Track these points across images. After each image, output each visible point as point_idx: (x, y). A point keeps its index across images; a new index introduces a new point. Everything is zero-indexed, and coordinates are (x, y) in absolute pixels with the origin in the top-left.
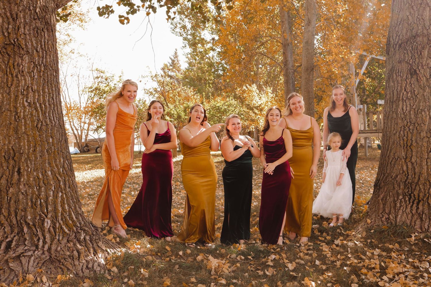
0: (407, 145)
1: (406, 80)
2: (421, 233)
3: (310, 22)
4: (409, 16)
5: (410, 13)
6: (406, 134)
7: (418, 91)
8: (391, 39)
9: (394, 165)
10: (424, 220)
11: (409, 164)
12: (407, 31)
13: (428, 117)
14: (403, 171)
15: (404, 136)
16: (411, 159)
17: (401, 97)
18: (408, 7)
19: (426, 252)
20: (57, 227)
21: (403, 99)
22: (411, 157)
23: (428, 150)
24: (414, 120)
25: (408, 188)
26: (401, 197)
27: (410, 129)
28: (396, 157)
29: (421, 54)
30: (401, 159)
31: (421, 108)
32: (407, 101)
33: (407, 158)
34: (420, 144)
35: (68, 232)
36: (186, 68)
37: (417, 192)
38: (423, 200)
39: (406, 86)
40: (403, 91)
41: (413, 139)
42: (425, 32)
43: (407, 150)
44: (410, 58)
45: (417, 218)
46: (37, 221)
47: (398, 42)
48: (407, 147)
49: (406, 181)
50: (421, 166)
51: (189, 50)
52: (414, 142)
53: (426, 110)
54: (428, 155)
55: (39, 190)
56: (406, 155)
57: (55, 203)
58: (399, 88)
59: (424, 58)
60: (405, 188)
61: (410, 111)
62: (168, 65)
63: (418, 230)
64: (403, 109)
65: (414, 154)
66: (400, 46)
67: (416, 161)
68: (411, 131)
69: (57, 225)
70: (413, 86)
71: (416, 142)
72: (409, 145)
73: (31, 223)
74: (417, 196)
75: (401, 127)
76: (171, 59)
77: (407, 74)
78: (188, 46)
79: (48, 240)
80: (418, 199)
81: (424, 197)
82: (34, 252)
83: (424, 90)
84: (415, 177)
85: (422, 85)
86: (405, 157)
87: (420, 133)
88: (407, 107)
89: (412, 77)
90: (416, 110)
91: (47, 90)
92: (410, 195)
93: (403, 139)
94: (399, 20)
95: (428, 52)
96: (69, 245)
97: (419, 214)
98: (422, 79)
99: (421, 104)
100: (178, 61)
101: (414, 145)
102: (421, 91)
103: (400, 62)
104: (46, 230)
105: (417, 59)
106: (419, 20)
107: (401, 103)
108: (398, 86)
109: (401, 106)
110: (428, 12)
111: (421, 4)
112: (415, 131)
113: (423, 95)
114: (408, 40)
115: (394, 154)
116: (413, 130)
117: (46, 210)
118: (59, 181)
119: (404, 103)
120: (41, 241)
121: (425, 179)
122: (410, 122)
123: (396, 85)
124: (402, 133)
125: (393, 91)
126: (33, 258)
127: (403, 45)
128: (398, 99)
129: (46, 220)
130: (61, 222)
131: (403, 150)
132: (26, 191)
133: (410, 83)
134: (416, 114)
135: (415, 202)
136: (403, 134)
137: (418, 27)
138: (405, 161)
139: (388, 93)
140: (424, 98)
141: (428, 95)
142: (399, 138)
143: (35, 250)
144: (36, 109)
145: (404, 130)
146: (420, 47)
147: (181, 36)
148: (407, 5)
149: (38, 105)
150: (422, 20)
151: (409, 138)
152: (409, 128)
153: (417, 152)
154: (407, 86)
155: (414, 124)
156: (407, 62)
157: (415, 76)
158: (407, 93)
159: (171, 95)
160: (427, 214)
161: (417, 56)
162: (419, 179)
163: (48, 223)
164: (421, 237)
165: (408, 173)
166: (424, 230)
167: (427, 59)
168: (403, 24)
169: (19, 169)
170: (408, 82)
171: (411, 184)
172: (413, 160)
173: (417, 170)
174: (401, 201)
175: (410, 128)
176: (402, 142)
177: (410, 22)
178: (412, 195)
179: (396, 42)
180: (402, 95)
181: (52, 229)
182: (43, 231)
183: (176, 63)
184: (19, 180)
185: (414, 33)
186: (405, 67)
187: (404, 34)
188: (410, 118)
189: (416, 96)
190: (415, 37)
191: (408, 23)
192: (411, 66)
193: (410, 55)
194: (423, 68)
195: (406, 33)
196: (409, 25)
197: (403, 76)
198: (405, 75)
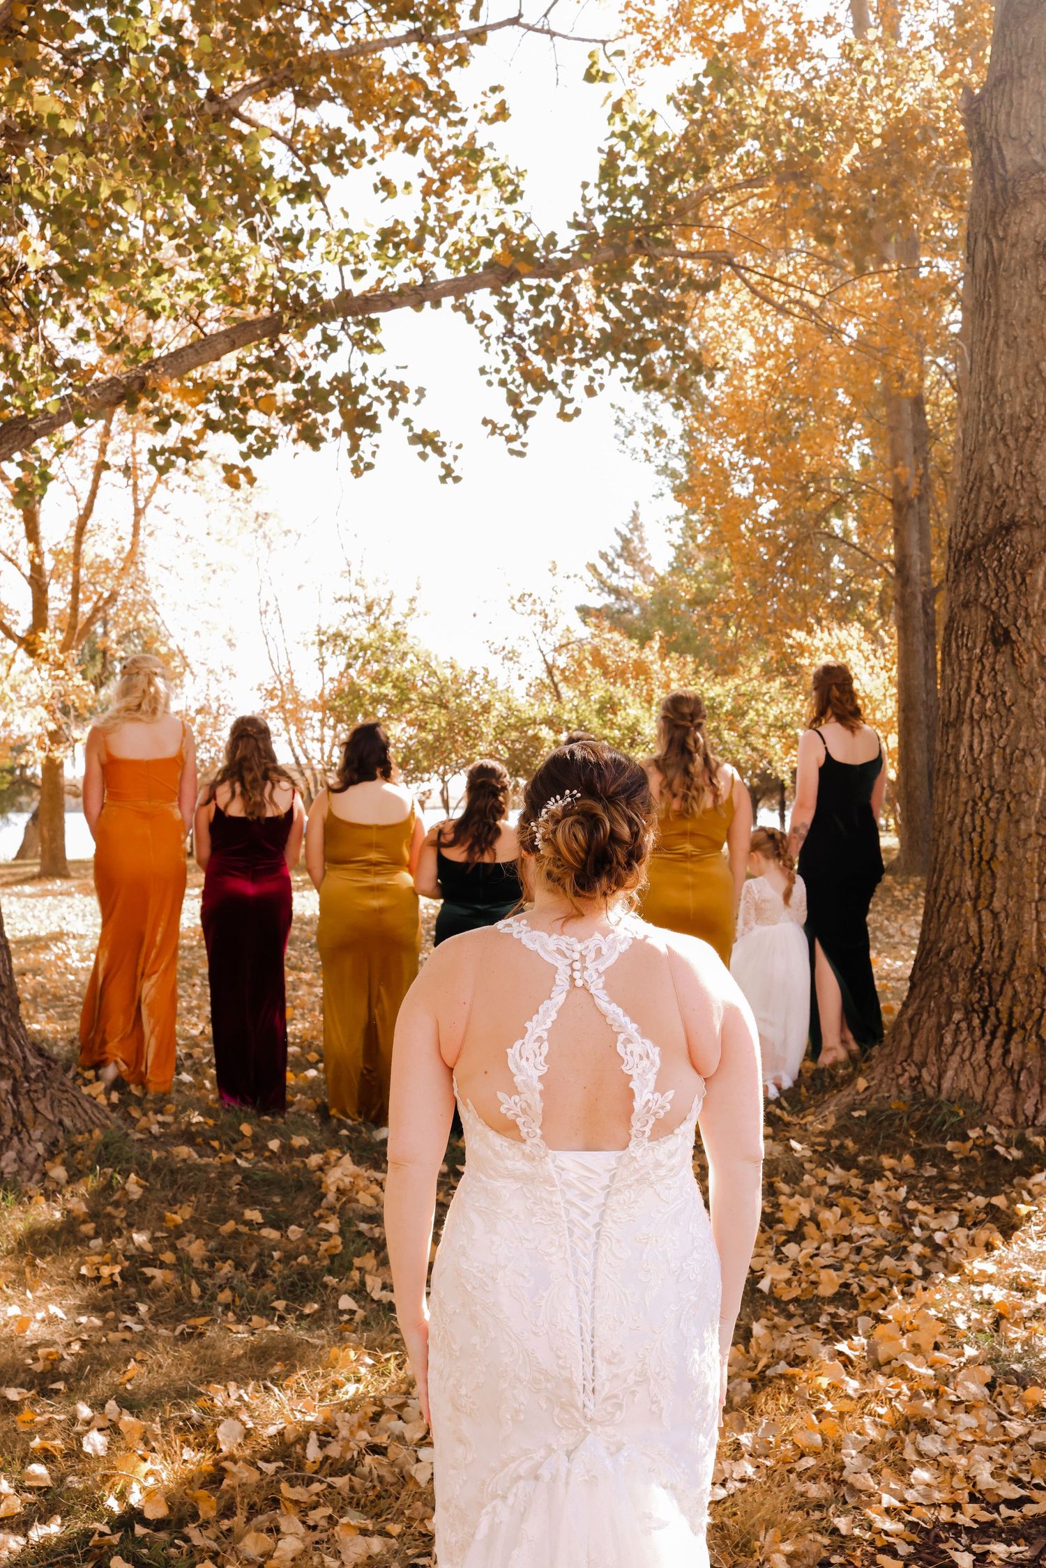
0: (981, 858)
1: (980, 660)
4: (995, 467)
5: (999, 456)
6: (978, 822)
7: (1015, 694)
8: (953, 534)
9: (947, 917)
10: (1023, 1087)
11: (985, 915)
12: (989, 511)
14: (969, 938)
15: (974, 829)
16: (991, 902)
17: (968, 710)
18: (994, 440)
21: (971, 717)
22: (992, 895)
24: (1002, 781)
25: (981, 989)
26: (957, 1016)
27: (988, 811)
28: (952, 894)
29: (1024, 580)
30: (963, 901)
31: (1021, 746)
32: (983, 723)
33: (978, 897)
34: (1019, 853)
36: (667, 564)
37: (1007, 1003)
38: (1023, 1027)
39: (981, 677)
40: (973, 693)
41: (998, 841)
42: (1037, 514)
43: (981, 874)
44: (993, 594)
45: (1003, 1083)
47: (964, 544)
48: (979, 864)
49: (975, 966)
50: (1018, 921)
52: (1000, 848)
53: (1034, 750)
56: (977, 888)
58: (964, 682)
59: (1032, 595)
60: (971, 987)
61: (991, 755)
63: (1003, 1118)
64: (971, 748)
65: (998, 885)
66: (969, 556)
67: (1005, 908)
68: (993, 815)
70: (1000, 678)
71: (1007, 848)
72: (986, 857)
74: (1004, 1017)
75: (966, 803)
77: (985, 643)
80: (1009, 1023)
81: (1027, 1019)
83: (1031, 690)
84: (1000, 957)
85: (1026, 677)
86: (973, 894)
87: (1018, 821)
88: (982, 742)
89: (997, 652)
90: (1008, 751)
92: (985, 1010)
93: (971, 840)
94: (971, 478)
97: (1011, 1070)
98: (1026, 657)
99: (1023, 733)
101: (1001, 858)
102: (1024, 693)
103: (966, 605)
105: (1012, 598)
106: (1023, 477)
107: (966, 729)
108: (961, 678)
109: (966, 739)
111: (1028, 429)
112: (1004, 815)
113: (1030, 705)
114: (989, 539)
115: (948, 882)
116: (999, 812)
119: (976, 730)
121: (1031, 964)
122: (992, 788)
123: (955, 676)
124: (967, 819)
125: (950, 691)
127: (976, 553)
128: (960, 713)
131: (968, 873)
133: (993, 669)
134: (1008, 765)
135: (1000, 1034)
136: (970, 825)
137: (1018, 499)
138: (975, 907)
140: (1030, 716)
142: (961, 834)
145: (975, 811)
146: (1020, 560)
148: (992, 432)
150: (1029, 479)
151: (987, 836)
152: (986, 805)
153: (1010, 879)
154: (985, 679)
155: (1002, 792)
156: (984, 607)
157: (1006, 649)
158: (984, 698)
160: (1036, 1071)
161: (1011, 588)
162: (1013, 962)
165: (981, 943)
166: (1021, 1119)
168: (979, 489)
170: (988, 667)
171: (989, 977)
172: (997, 904)
173: (1006, 936)
174: (958, 1028)
175: (991, 805)
176: (966, 847)
177: (996, 485)
178: (992, 1009)
179: (960, 545)
180: (969, 704)
183: (635, 548)
185: (1006, 517)
186: (978, 620)
187: (980, 522)
188: (991, 777)
189: (1009, 709)
190: (1008, 529)
191: (990, 488)
192: (996, 617)
193: (993, 585)
194: (1029, 625)
195: (985, 519)
196: (994, 492)
197: (974, 647)
198: (979, 645)
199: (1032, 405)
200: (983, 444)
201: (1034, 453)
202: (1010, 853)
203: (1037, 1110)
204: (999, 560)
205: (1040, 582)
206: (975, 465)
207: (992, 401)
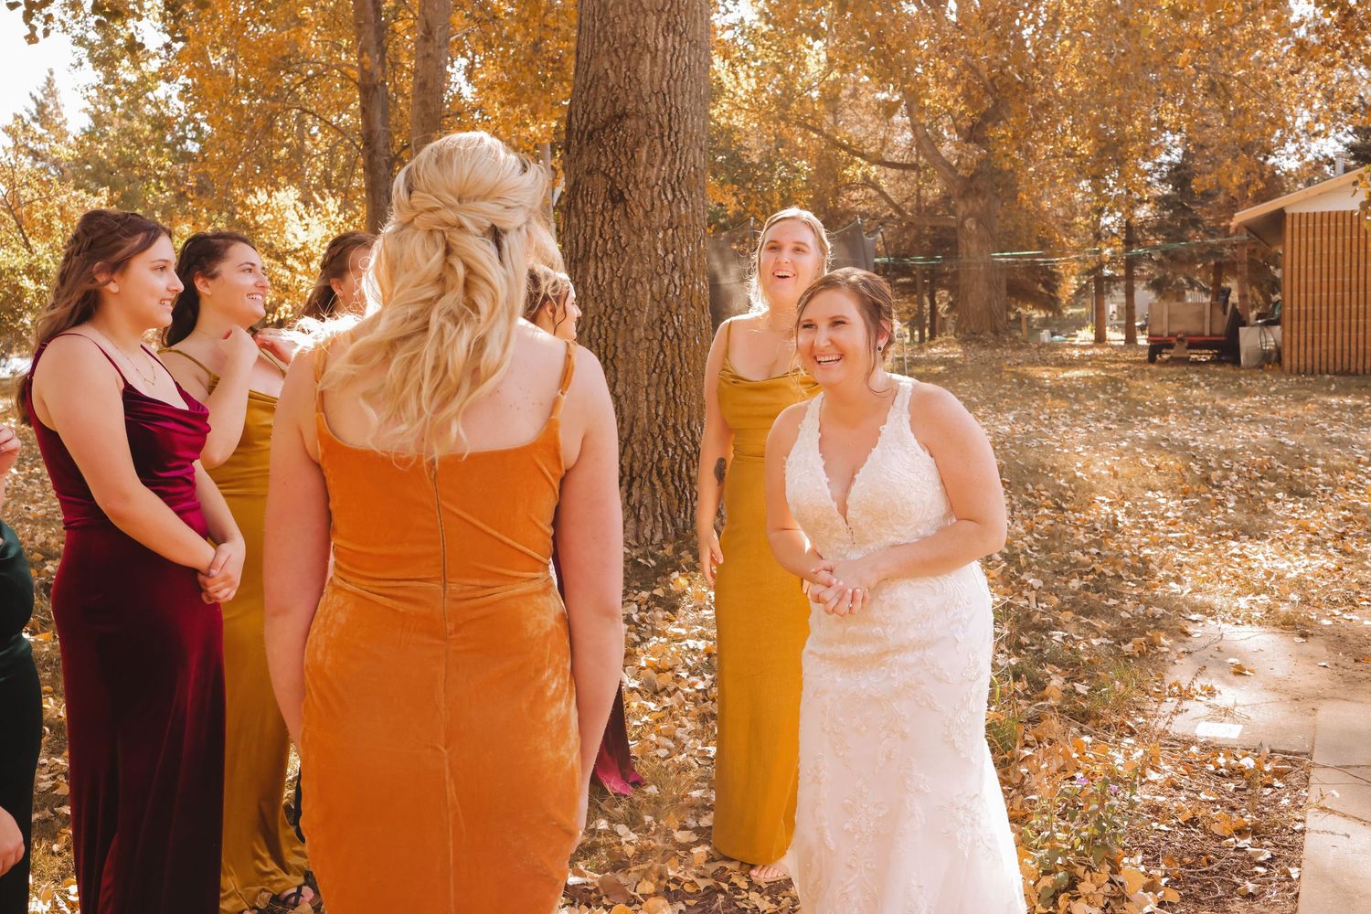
0: (606, 357)
1: (602, 213)
2: (636, 547)
3: (430, 33)
4: (609, 71)
5: (612, 63)
6: (603, 332)
7: (628, 238)
8: (574, 119)
10: (643, 519)
12: (605, 103)
13: (649, 297)
15: (600, 337)
17: (593, 250)
18: (608, 51)
19: (638, 584)
21: (596, 255)
22: (615, 384)
23: (649, 367)
24: (620, 301)
27: (611, 323)
29: (633, 156)
31: (633, 276)
32: (605, 259)
34: (634, 353)
36: (83, 130)
37: (629, 460)
38: (641, 477)
39: (603, 226)
40: (597, 237)
41: (618, 345)
42: (642, 107)
44: (611, 165)
47: (586, 127)
50: (634, 402)
51: (93, 75)
52: (620, 350)
53: (644, 279)
54: (649, 379)
58: (589, 228)
59: (639, 166)
61: (611, 283)
62: (27, 117)
64: (596, 277)
65: (619, 376)
66: (590, 136)
68: (614, 326)
70: (617, 227)
71: (625, 349)
72: (610, 356)
75: (593, 318)
76: (34, 99)
77: (605, 200)
78: (88, 65)
80: (631, 475)
81: (642, 470)
83: (639, 236)
85: (636, 226)
87: (632, 330)
88: (604, 273)
89: (614, 208)
90: (624, 279)
93: (598, 344)
94: (590, 78)
95: (648, 152)
97: (633, 507)
98: (636, 211)
99: (635, 267)
100: (57, 106)
101: (621, 357)
102: (634, 238)
103: (589, 172)
105: (625, 168)
106: (630, 81)
107: (592, 264)
108: (586, 226)
109: (592, 270)
110: (648, 64)
111: (634, 45)
112: (622, 326)
113: (639, 247)
114: (606, 125)
116: (618, 324)
119: (600, 265)
121: (644, 432)
122: (613, 307)
123: (583, 225)
124: (594, 329)
125: (577, 236)
127: (596, 134)
128: (586, 252)
133: (612, 220)
134: (623, 290)
136: (597, 334)
137: (627, 96)
139: (567, 240)
140: (641, 255)
141: (648, 247)
142: (590, 341)
145: (600, 323)
146: (630, 141)
147: (65, 30)
148: (606, 45)
150: (635, 81)
151: (610, 342)
152: (609, 318)
153: (627, 372)
154: (606, 227)
155: (620, 310)
156: (604, 174)
157: (621, 205)
158: (606, 241)
159: (38, 215)
160: (650, 506)
161: (624, 161)
162: (632, 430)
164: (634, 554)
166: (643, 540)
167: (645, 168)
168: (597, 86)
170: (608, 218)
172: (619, 390)
173: (626, 413)
175: (613, 319)
177: (610, 84)
179: (582, 128)
180: (594, 244)
183: (51, 113)
185: (619, 109)
186: (600, 184)
187: (599, 111)
188: (612, 298)
189: (624, 249)
190: (620, 118)
191: (606, 87)
192: (614, 182)
193: (611, 158)
194: (637, 188)
195: (603, 109)
196: (610, 90)
197: (597, 204)
198: (601, 202)
199: (636, 28)
200: (598, 53)
201: (638, 64)
202: (627, 353)
203: (652, 533)
204: (615, 140)
205: (644, 158)
206: (592, 68)
207: (605, 22)
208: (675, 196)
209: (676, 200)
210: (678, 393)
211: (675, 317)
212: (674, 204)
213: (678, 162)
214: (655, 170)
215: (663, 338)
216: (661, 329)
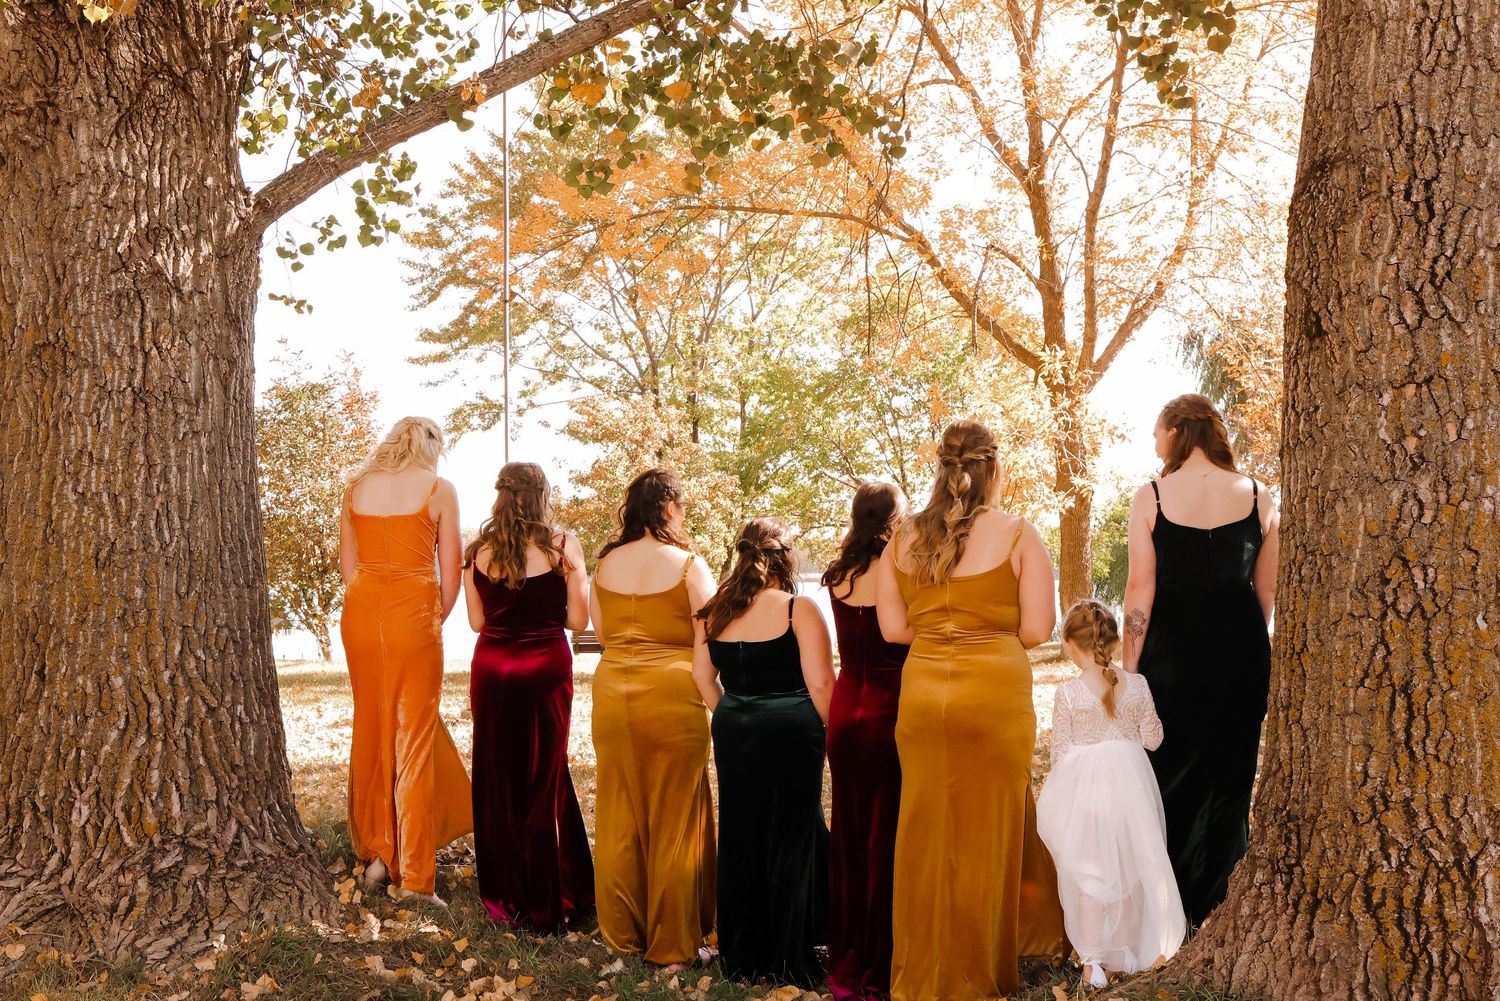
0: (1293, 649)
7: (1329, 408)
11: (1297, 735)
13: (1360, 528)
14: (1279, 764)
16: (1301, 712)
20: (106, 826)
22: (1302, 703)
24: (1314, 537)
25: (1288, 840)
26: (1259, 876)
27: (1301, 580)
29: (1336, 242)
31: (1332, 485)
33: (1288, 704)
34: (1332, 643)
35: (131, 844)
37: (1314, 862)
38: (1331, 901)
41: (1309, 624)
42: (1354, 141)
43: (1290, 672)
45: (1303, 978)
46: (57, 804)
48: (1290, 658)
49: (1285, 806)
50: (1328, 742)
52: (1311, 635)
53: (1350, 492)
55: (81, 725)
56: (1287, 694)
57: (115, 762)
59: (1345, 262)
60: (1280, 836)
64: (1289, 489)
65: (1308, 688)
67: (1315, 724)
68: (1305, 586)
69: (108, 821)
70: (1313, 387)
71: (1318, 635)
72: (1297, 649)
73: (42, 809)
74: (1308, 880)
79: (74, 858)
80: (1314, 893)
81: (1335, 887)
82: (27, 883)
83: (1343, 403)
84: (1306, 794)
85: (1338, 382)
86: (1284, 702)
87: (1328, 596)
89: (1309, 349)
90: (1320, 492)
91: (141, 458)
92: (1290, 873)
95: (1363, 231)
96: (121, 879)
98: (1338, 354)
99: (1335, 467)
101: (1311, 649)
102: (1337, 408)
104: (75, 832)
105: (1323, 268)
110: (1372, 51)
112: (1312, 588)
113: (1344, 425)
116: (1310, 582)
117: (84, 780)
118: (149, 705)
120: (56, 857)
121: (1342, 808)
122: (1305, 548)
126: (18, 897)
129: (77, 805)
130: (121, 816)
131: (1282, 670)
132: (48, 725)
133: (1306, 373)
134: (1319, 513)
135: (1302, 906)
137: (1334, 123)
138: (1285, 719)
140: (1346, 441)
143: (32, 878)
144: (100, 508)
146: (1333, 213)
149: (105, 498)
150: (1347, 91)
151: (1299, 618)
152: (1299, 571)
153: (1320, 680)
155: (1315, 554)
157: (1319, 344)
158: (1298, 416)
161: (1322, 254)
162: (1321, 802)
163: (82, 813)
165: (1291, 772)
167: (1358, 265)
169: (43, 667)
171: (1297, 822)
172: (1306, 717)
173: (1315, 764)
174: (1259, 895)
175: (1304, 571)
176: (1283, 634)
178: (1297, 870)
181: (89, 830)
182: (67, 834)
184: (39, 692)
185: (1321, 152)
188: (1303, 530)
189: (1321, 431)
190: (1322, 169)
192: (1307, 298)
194: (1342, 307)
202: (1321, 642)
204: (1313, 215)
205: (1357, 244)
208: (1424, 314)
209: (1426, 324)
210: (1417, 733)
211: (1417, 573)
212: (1421, 333)
213: (1431, 243)
214: (1379, 264)
215: (1384, 615)
216: (1382, 598)
